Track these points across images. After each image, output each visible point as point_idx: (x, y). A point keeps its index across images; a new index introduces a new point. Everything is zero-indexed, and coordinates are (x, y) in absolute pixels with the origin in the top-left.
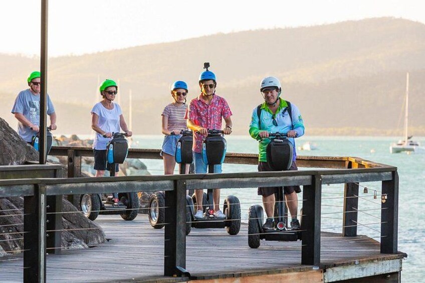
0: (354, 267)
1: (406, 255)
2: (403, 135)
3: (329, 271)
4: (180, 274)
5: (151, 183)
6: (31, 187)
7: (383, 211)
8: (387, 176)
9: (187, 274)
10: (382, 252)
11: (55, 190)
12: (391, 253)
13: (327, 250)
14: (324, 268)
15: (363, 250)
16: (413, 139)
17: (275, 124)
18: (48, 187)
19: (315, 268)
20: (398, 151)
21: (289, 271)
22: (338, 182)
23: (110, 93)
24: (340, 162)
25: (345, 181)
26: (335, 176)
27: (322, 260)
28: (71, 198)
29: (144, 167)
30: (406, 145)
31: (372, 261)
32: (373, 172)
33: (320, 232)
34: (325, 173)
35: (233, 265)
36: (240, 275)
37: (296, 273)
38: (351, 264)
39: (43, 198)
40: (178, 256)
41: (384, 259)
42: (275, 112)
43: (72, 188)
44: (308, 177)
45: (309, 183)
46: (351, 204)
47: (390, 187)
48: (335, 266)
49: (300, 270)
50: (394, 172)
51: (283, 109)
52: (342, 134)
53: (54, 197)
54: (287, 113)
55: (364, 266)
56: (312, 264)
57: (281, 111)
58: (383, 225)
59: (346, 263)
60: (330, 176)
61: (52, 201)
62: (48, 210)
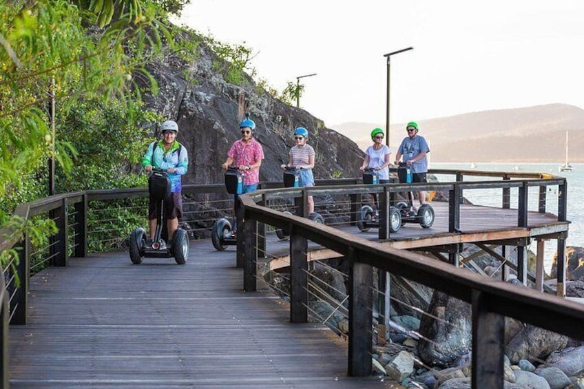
0: (544, 228)
1: (570, 222)
2: (564, 162)
3: (532, 230)
4: (457, 231)
5: (442, 186)
6: (383, 188)
7: (559, 200)
8: (561, 182)
9: (460, 232)
10: (559, 221)
11: (394, 190)
12: (563, 221)
13: (530, 221)
14: (529, 229)
15: (549, 220)
16: (570, 164)
17: (165, 160)
18: (391, 188)
19: (525, 229)
20: (562, 170)
21: (511, 230)
22: (536, 185)
23: (378, 138)
24: (537, 175)
25: (540, 185)
26: (535, 183)
27: (528, 225)
28: (401, 193)
29: (436, 178)
30: (567, 167)
31: (554, 225)
32: (554, 181)
33: (527, 211)
34: (530, 181)
35: (483, 227)
36: (487, 232)
37: (514, 231)
38: (543, 227)
39: (388, 193)
40: (456, 223)
41: (560, 224)
42: (167, 151)
43: (402, 189)
44: (521, 183)
45: (521, 186)
46: (542, 197)
47: (563, 188)
48: (535, 227)
49: (517, 230)
50: (565, 180)
51: (175, 149)
52: (536, 162)
53: (393, 193)
54: (176, 153)
55: (550, 227)
56: (523, 226)
57: (173, 151)
58: (559, 208)
59: (541, 226)
60: (532, 183)
61: (392, 195)
62: (391, 200)
